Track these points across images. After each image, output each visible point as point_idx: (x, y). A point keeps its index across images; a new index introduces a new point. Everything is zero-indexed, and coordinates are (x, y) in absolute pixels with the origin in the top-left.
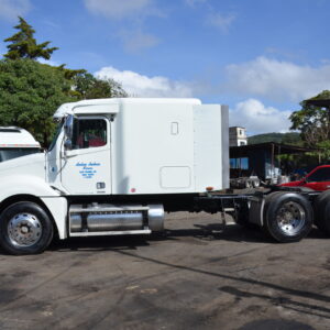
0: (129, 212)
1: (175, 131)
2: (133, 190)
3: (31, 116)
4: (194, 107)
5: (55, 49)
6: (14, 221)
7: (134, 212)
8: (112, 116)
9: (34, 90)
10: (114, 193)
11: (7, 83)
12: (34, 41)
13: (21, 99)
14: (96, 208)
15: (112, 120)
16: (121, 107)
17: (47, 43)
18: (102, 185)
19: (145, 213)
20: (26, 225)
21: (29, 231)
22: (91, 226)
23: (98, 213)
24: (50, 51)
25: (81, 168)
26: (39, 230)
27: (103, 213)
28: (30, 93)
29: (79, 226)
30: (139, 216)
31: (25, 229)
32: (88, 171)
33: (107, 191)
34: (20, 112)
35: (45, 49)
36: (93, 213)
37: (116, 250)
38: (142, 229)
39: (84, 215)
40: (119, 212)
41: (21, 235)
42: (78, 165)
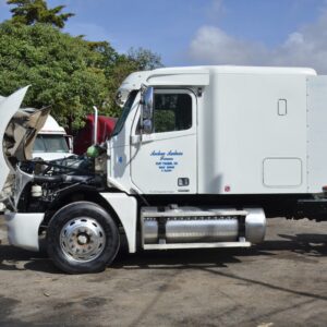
0: (219, 217)
1: (282, 111)
2: (228, 189)
3: (54, 94)
4: (308, 78)
5: (70, 15)
6: (69, 227)
7: (225, 217)
8: (199, 90)
9: (57, 63)
10: (201, 192)
11: (23, 53)
12: (44, 5)
13: (41, 73)
14: (177, 212)
15: (200, 95)
16: (212, 77)
17: (61, 7)
18: (185, 181)
19: (241, 219)
20: (85, 234)
21: (89, 241)
22: (170, 235)
23: (178, 218)
24: (65, 18)
25: (158, 158)
26: (102, 240)
27: (185, 218)
28: (52, 66)
29: (155, 235)
30: (234, 222)
31: (83, 239)
32: (166, 163)
33: (192, 189)
34: (41, 90)
35: (57, 15)
36: (172, 218)
37: (202, 268)
38: (237, 240)
39: (161, 221)
40: (206, 218)
41: (77, 247)
42: (154, 154)
